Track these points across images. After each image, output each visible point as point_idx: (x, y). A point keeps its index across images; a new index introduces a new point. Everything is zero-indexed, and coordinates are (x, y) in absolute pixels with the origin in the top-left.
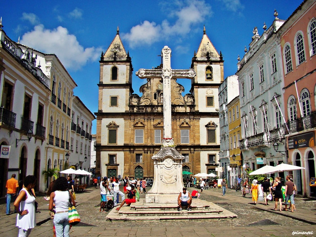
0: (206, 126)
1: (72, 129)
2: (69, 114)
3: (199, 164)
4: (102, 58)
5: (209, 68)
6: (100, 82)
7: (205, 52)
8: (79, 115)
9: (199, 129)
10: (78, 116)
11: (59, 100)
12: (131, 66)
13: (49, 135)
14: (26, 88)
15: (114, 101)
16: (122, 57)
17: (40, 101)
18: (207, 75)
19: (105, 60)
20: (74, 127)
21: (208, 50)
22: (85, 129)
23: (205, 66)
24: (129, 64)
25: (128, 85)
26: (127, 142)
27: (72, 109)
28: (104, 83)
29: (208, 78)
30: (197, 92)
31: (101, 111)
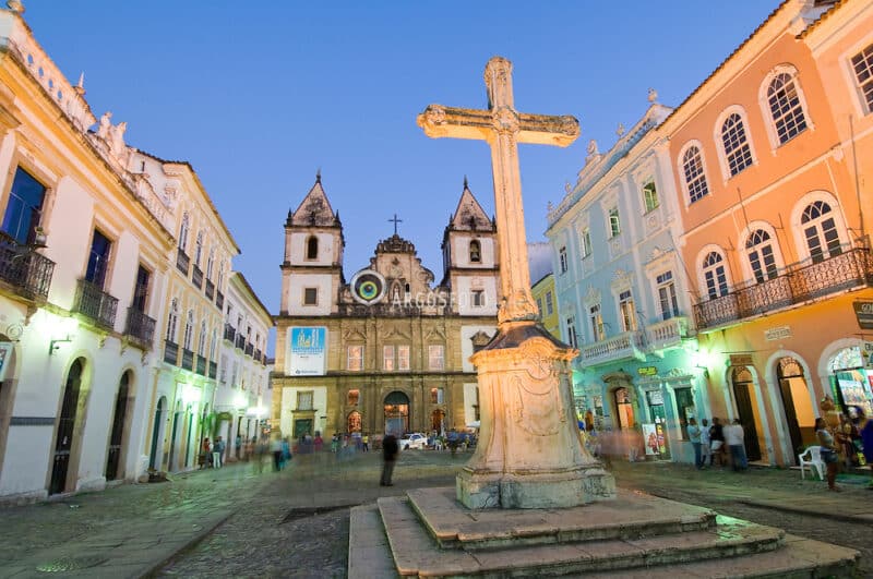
0: (472, 339)
1: (225, 338)
2: (220, 306)
3: (462, 407)
4: (290, 220)
5: (475, 244)
6: (285, 262)
7: (468, 217)
8: (243, 313)
9: (460, 345)
10: (239, 314)
11: (196, 268)
12: (342, 237)
13: (167, 340)
14: (97, 207)
15: (311, 296)
16: (327, 219)
17: (142, 255)
18: (472, 253)
19: (295, 223)
20: (230, 334)
21: (473, 212)
22: (253, 342)
23: (467, 239)
24: (337, 232)
25: (336, 268)
26: (333, 368)
27: (227, 297)
28: (293, 263)
29: (473, 260)
30: (455, 281)
31: (287, 312)
